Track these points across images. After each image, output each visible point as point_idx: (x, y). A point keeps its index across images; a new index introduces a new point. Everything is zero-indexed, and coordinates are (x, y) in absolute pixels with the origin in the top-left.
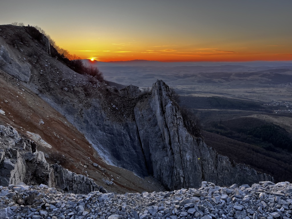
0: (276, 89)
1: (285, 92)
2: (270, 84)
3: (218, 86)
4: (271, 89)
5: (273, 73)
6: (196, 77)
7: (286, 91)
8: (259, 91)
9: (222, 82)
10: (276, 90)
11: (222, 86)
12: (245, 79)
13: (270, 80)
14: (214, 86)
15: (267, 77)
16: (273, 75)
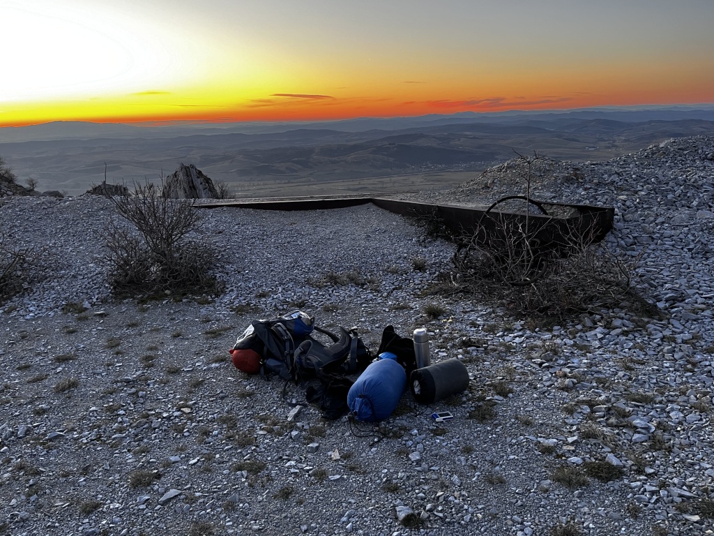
0: (404, 178)
1: (422, 182)
2: (391, 169)
3: (286, 181)
4: (395, 178)
5: (394, 144)
6: (232, 162)
7: (422, 180)
8: (372, 184)
9: (296, 171)
10: (404, 180)
11: (296, 181)
12: (342, 161)
13: (391, 159)
14: (277, 181)
15: (385, 153)
16: (395, 149)
